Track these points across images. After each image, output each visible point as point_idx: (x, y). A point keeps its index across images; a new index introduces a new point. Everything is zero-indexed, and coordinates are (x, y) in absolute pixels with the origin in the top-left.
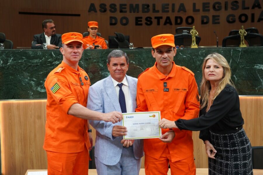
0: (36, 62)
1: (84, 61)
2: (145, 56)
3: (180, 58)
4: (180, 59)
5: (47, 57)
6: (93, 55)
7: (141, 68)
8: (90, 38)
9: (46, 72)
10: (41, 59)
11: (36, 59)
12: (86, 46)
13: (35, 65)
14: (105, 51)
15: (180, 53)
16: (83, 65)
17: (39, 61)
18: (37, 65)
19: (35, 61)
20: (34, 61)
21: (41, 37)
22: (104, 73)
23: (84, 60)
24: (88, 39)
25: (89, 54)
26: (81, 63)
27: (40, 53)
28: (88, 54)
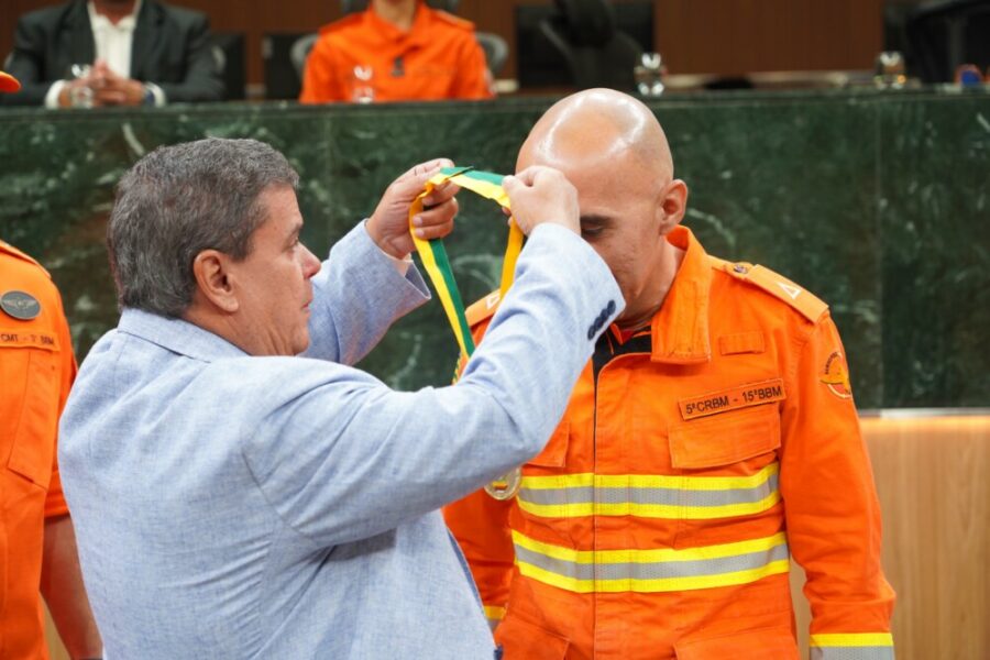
0: (24, 195)
1: (329, 179)
2: (737, 138)
3: (978, 151)
4: (984, 157)
5: (90, 157)
6: (389, 141)
7: (711, 226)
8: (380, 27)
9: (84, 255)
10: (54, 170)
11: (26, 169)
12: (351, 77)
13: (18, 210)
14: (475, 112)
15: (981, 119)
16: (324, 205)
17: (42, 184)
18: (30, 214)
19: (19, 184)
20: (11, 183)
21: (62, 25)
22: (468, 259)
23: (334, 172)
24: (365, 30)
25: (367, 130)
26: (312, 194)
27: (44, 134)
28: (362, 135)
